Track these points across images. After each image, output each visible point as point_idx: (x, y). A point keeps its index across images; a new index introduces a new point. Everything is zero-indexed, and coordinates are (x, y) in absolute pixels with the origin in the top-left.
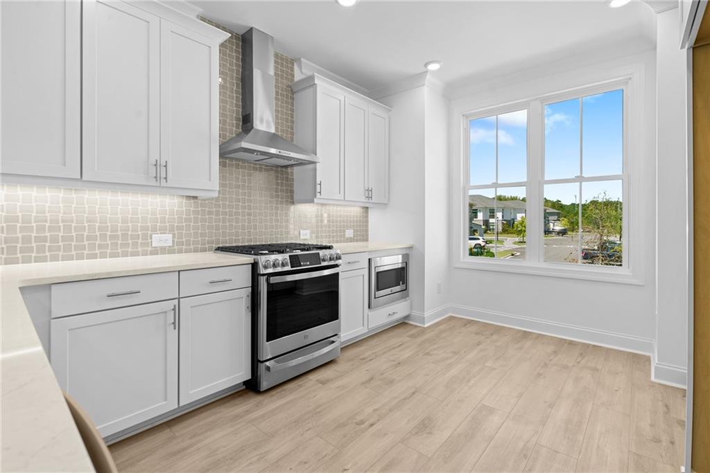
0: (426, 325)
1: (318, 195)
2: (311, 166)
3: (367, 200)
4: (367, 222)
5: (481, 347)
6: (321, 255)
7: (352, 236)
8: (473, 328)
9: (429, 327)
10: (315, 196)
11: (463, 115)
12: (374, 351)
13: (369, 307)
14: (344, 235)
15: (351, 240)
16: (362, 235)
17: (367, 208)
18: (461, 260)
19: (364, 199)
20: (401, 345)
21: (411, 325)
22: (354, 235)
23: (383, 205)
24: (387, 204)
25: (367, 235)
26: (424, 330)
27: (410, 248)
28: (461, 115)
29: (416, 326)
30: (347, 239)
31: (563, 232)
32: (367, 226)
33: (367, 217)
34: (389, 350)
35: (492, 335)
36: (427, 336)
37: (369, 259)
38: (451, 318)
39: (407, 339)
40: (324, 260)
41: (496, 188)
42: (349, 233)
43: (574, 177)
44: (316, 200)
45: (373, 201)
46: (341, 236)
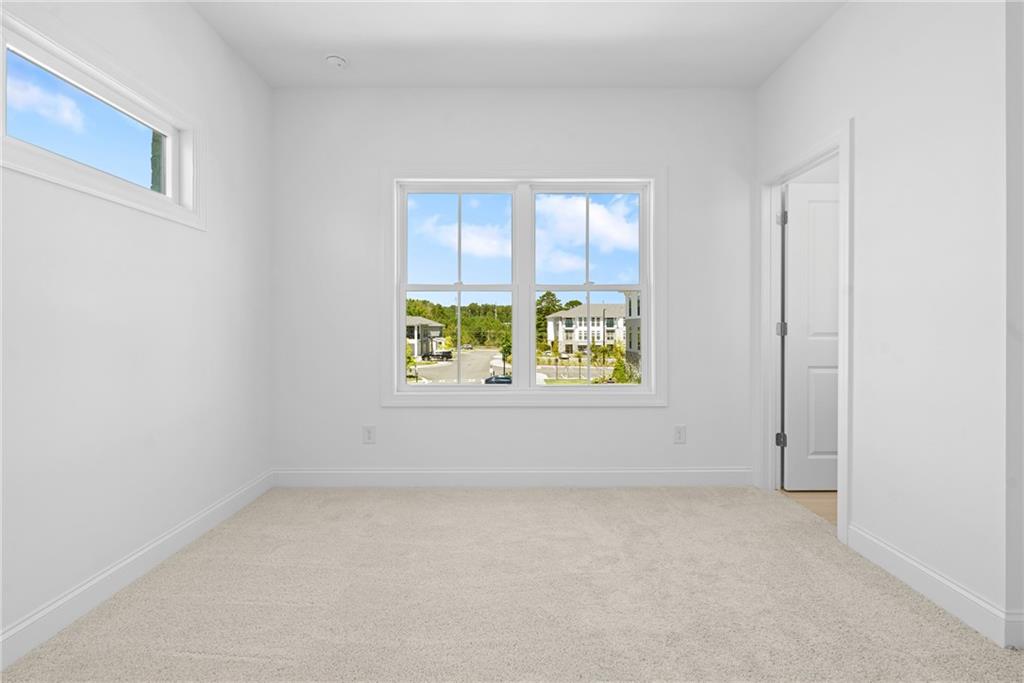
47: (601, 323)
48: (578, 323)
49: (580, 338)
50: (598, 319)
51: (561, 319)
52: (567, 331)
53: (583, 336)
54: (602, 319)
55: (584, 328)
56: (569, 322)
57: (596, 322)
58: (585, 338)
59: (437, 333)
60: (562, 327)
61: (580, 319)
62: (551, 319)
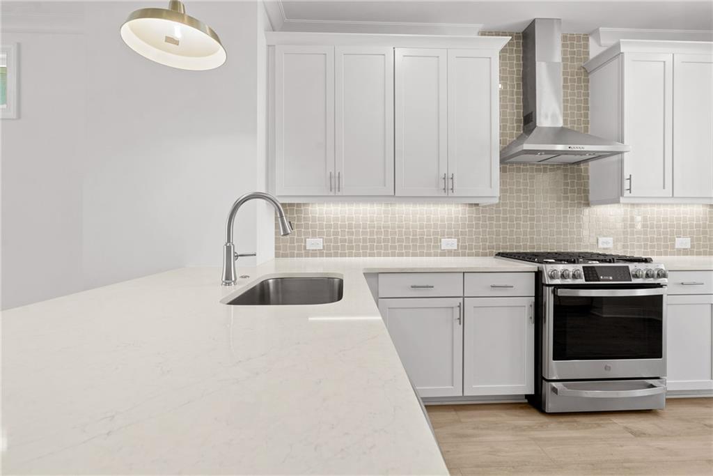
1: (626, 193)
2: (615, 158)
6: (631, 270)
7: (688, 246)
10: (622, 195)
14: (674, 245)
15: (685, 252)
22: (692, 245)
30: (679, 250)
40: (636, 276)
42: (683, 243)
44: (622, 200)
46: (667, 247)
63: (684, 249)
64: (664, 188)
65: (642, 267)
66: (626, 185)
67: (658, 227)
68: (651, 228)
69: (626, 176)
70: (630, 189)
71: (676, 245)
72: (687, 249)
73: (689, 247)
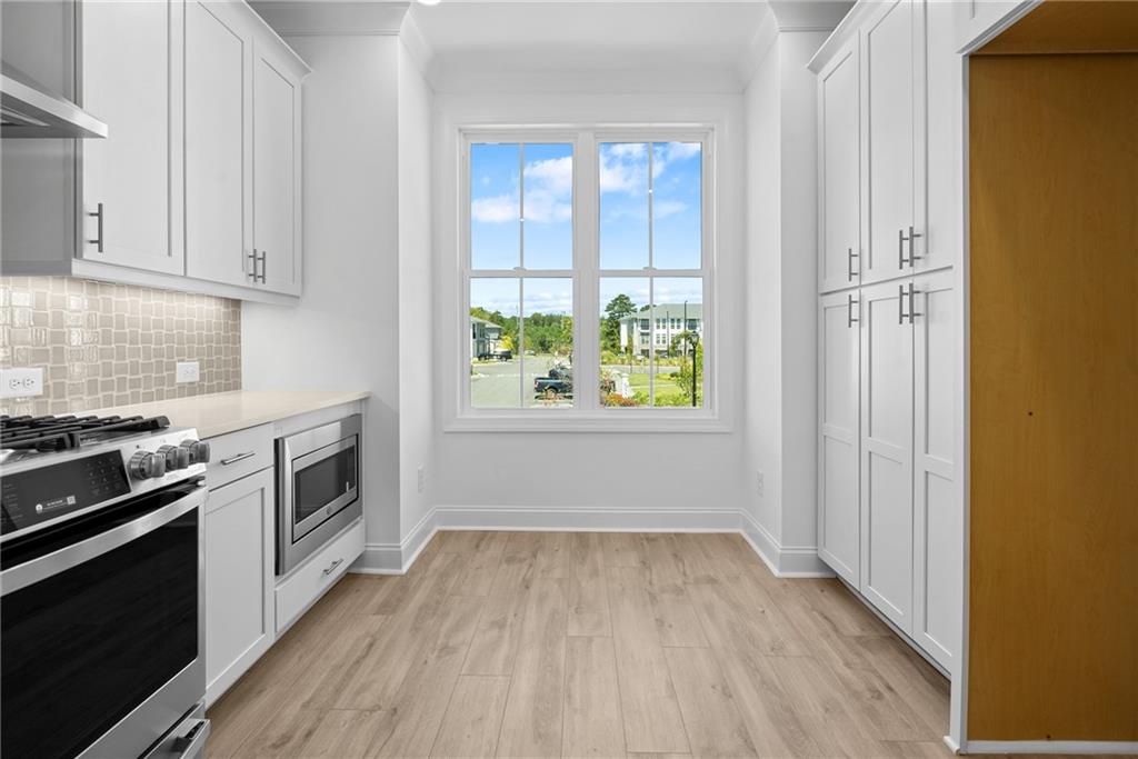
0: (405, 569)
1: (90, 251)
3: (250, 283)
4: (237, 340)
5: (534, 589)
6: (126, 458)
7: (196, 378)
8: (495, 550)
9: (411, 571)
10: (77, 253)
11: (460, 130)
12: (307, 697)
13: (277, 573)
14: (173, 377)
15: (191, 390)
16: (224, 373)
17: (236, 303)
18: (458, 417)
19: (240, 278)
20: (371, 645)
21: (369, 576)
22: (202, 376)
23: (288, 300)
24: (298, 298)
25: (238, 374)
26: (404, 585)
27: (361, 400)
28: (457, 132)
29: (382, 577)
30: (182, 387)
31: (507, 356)
32: (237, 351)
33: (237, 328)
34: (349, 675)
35: (535, 556)
36: (419, 598)
37: (276, 441)
38: (443, 536)
39: (375, 622)
40: (142, 474)
41: (522, 278)
42: (187, 371)
43: (641, 268)
44: (77, 268)
45: (268, 286)
46: (161, 381)
47: (682, 324)
48: (655, 324)
49: (658, 342)
50: (679, 320)
51: (636, 320)
52: (643, 334)
53: (661, 340)
54: (683, 320)
55: (662, 331)
56: (645, 324)
57: (676, 324)
58: (664, 342)
59: (497, 335)
60: (637, 329)
61: (658, 321)
62: (624, 322)
63: (190, 383)
64: (169, 254)
65: (151, 444)
66: (90, 228)
67: (146, 339)
68: (131, 343)
69: (89, 204)
70: (99, 242)
71: (177, 375)
72: (193, 383)
73: (198, 379)
